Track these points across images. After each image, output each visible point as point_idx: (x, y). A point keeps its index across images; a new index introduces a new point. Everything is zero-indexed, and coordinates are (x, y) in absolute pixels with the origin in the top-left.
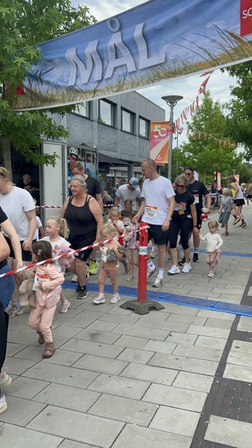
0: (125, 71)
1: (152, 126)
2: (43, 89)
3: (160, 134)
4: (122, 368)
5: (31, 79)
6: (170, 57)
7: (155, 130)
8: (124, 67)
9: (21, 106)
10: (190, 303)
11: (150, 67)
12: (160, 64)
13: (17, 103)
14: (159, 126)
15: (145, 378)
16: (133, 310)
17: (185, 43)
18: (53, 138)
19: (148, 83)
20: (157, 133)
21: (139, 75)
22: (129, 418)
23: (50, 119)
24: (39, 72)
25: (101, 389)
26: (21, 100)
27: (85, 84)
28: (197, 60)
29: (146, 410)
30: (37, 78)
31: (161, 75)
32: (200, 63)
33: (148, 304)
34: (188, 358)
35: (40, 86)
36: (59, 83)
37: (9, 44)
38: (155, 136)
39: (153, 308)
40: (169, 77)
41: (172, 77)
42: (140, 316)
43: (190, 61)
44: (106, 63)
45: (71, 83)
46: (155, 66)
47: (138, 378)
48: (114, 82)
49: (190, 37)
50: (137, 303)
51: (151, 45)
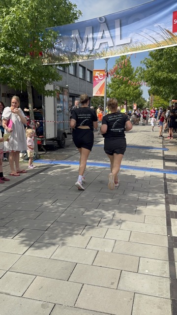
6: (134, 40)
8: (106, 44)
11: (121, 45)
19: (121, 53)
21: (115, 48)
28: (149, 43)
31: (129, 49)
40: (133, 51)
44: (95, 40)
45: (74, 51)
49: (145, 30)
51: (123, 33)
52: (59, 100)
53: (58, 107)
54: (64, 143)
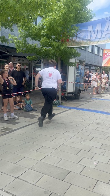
8: (109, 34)
27: (94, 39)
35: (76, 39)
36: (84, 38)
44: (102, 32)
45: (89, 38)
52: (78, 68)
53: (77, 73)
54: (79, 96)
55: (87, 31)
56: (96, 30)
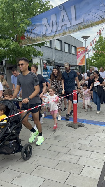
0: (66, 27)
1: (77, 49)
2: (32, 36)
3: (81, 52)
4: (68, 151)
5: (27, 33)
6: (85, 20)
7: (79, 51)
8: (66, 25)
9: (23, 44)
10: (96, 124)
11: (77, 25)
12: (81, 23)
13: (22, 43)
14: (80, 49)
15: (78, 155)
16: (72, 127)
17: (91, 13)
18: (37, 57)
19: (76, 31)
20: (80, 52)
21: (72, 28)
22: (72, 171)
23: (35, 49)
24: (30, 30)
25: (60, 159)
26: (23, 42)
27: (50, 33)
28: (97, 20)
29: (79, 168)
30: (30, 32)
31: (82, 27)
32: (98, 22)
33: (78, 124)
34: (96, 146)
35: (31, 35)
36: (39, 34)
37: (18, 19)
38: (79, 53)
39: (80, 126)
40: (85, 28)
41: (86, 28)
42: (75, 129)
43: (93, 21)
44: (58, 24)
45: (44, 33)
46: (79, 24)
47: (75, 154)
48: (62, 32)
49: (93, 11)
50: (73, 124)
51: (77, 15)
55: (42, 24)
56: (51, 22)
